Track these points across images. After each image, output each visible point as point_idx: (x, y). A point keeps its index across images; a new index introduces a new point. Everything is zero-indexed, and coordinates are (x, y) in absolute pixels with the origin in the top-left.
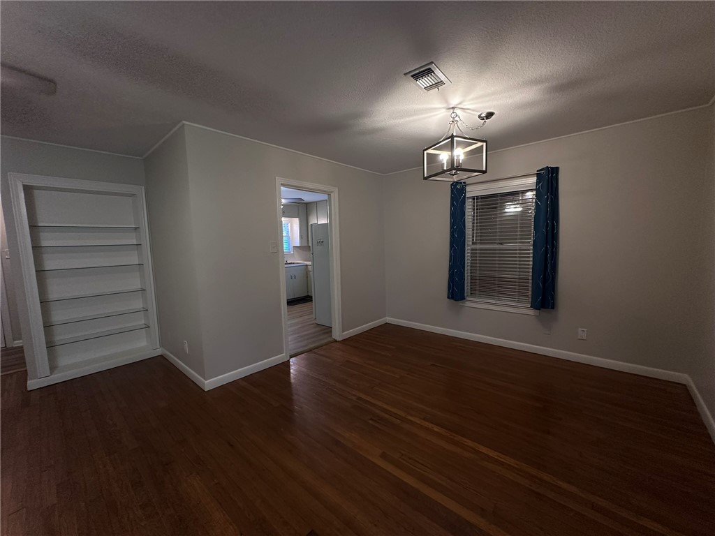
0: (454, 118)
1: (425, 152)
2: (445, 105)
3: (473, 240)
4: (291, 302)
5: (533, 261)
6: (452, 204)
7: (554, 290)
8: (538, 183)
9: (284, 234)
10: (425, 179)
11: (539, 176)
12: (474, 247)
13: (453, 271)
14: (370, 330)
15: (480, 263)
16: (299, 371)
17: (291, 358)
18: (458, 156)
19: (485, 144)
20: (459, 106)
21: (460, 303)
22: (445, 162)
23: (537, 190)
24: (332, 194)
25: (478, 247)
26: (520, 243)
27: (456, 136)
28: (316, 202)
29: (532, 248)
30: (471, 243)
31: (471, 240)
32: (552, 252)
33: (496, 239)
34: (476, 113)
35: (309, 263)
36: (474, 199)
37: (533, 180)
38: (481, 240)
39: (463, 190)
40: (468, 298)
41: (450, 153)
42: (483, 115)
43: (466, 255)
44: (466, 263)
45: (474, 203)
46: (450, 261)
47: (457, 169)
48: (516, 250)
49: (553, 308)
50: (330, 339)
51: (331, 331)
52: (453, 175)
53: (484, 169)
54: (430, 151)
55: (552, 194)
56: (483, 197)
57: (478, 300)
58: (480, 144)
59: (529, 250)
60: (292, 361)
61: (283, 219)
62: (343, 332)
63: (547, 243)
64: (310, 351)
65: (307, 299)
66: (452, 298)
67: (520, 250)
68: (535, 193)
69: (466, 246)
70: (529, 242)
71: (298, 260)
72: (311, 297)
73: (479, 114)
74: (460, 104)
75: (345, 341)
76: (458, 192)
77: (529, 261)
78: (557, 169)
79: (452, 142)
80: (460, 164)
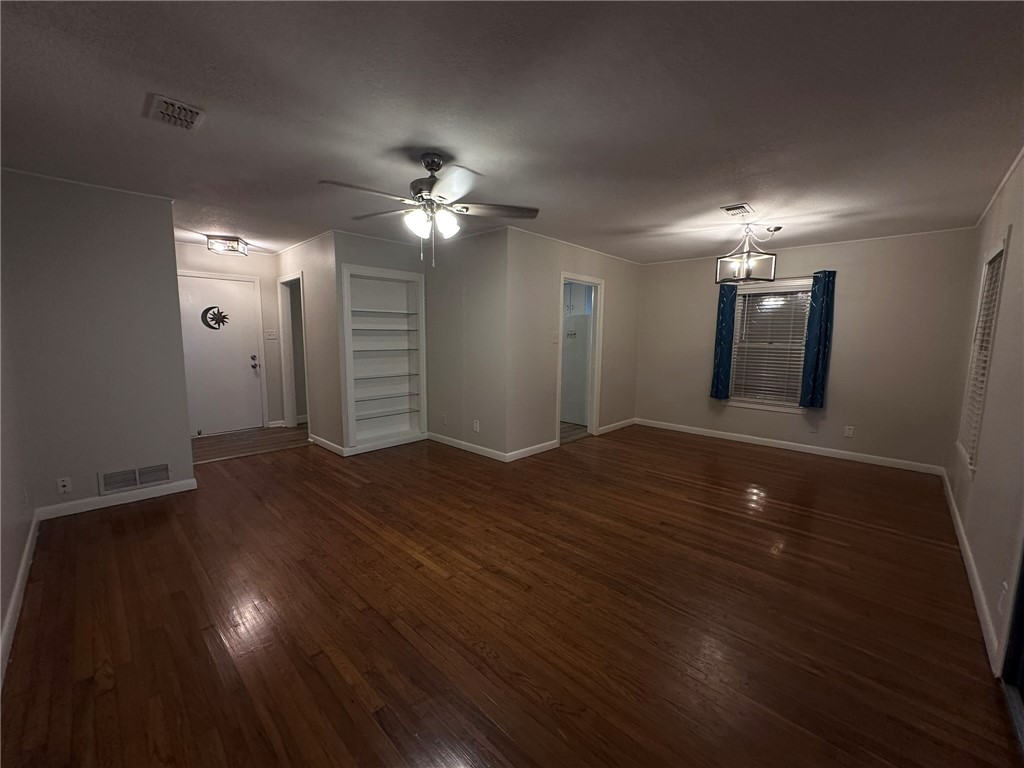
0: (747, 233)
1: (719, 260)
2: (741, 222)
3: (742, 338)
5: (805, 361)
6: (721, 301)
7: (823, 390)
8: (814, 285)
10: (717, 283)
11: (816, 279)
12: (742, 345)
13: (717, 369)
14: (622, 429)
19: (774, 257)
20: (755, 223)
21: (723, 402)
22: (737, 270)
23: (813, 292)
25: (746, 345)
26: (792, 342)
29: (804, 348)
30: (739, 341)
31: (739, 338)
32: (824, 353)
33: (765, 338)
34: (766, 227)
36: (745, 296)
37: (810, 281)
38: (750, 338)
40: (731, 397)
42: (772, 229)
43: (732, 353)
45: (745, 300)
46: (715, 359)
48: (787, 350)
49: (822, 406)
50: (585, 434)
53: (772, 278)
55: (827, 297)
56: (755, 296)
57: (743, 399)
59: (801, 350)
62: (603, 427)
63: (819, 345)
66: (714, 397)
67: (791, 350)
68: (810, 295)
69: (734, 344)
70: (801, 342)
76: (729, 288)
78: (835, 272)
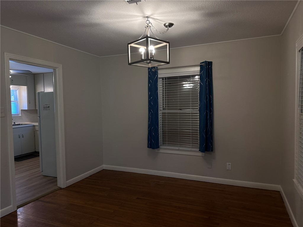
0: (148, 24)
1: (129, 45)
2: (142, 15)
3: (163, 107)
4: (18, 159)
5: (200, 120)
6: (149, 82)
7: (212, 140)
8: (201, 71)
9: (12, 99)
10: (130, 64)
11: (201, 66)
12: (164, 111)
13: (151, 128)
14: (90, 176)
15: (168, 120)
16: (26, 220)
17: (18, 208)
18: (152, 51)
19: (168, 44)
20: (151, 17)
21: (156, 150)
22: (143, 53)
23: (200, 75)
24: (57, 69)
25: (166, 111)
26: (192, 109)
27: (150, 37)
28: (43, 74)
29: (198, 112)
30: (162, 109)
31: (162, 107)
32: (210, 115)
33: (177, 107)
34: (163, 22)
35: (36, 124)
36: (163, 79)
37: (198, 69)
38: (168, 107)
39: (156, 73)
40: (161, 147)
41: (146, 48)
42: (167, 24)
43: (159, 117)
44: (159, 122)
45: (163, 82)
46: (149, 121)
47: (151, 60)
48: (189, 113)
49: (212, 151)
50: (56, 188)
51: (56, 181)
52: (148, 63)
53: (168, 61)
54: (133, 45)
55: (209, 78)
56: (169, 78)
57: (168, 147)
58: (165, 44)
59: (197, 113)
60: (20, 211)
61: (11, 87)
62: (67, 180)
63: (207, 109)
64: (37, 199)
65: (34, 154)
66: (151, 148)
67: (192, 113)
68: (199, 77)
69: (159, 111)
70: (197, 109)
71: (26, 122)
72: (38, 153)
73: (164, 23)
74: (152, 15)
75: (68, 188)
76: (153, 74)
77: (197, 121)
78: (211, 62)
79: (147, 40)
80: (152, 56)
